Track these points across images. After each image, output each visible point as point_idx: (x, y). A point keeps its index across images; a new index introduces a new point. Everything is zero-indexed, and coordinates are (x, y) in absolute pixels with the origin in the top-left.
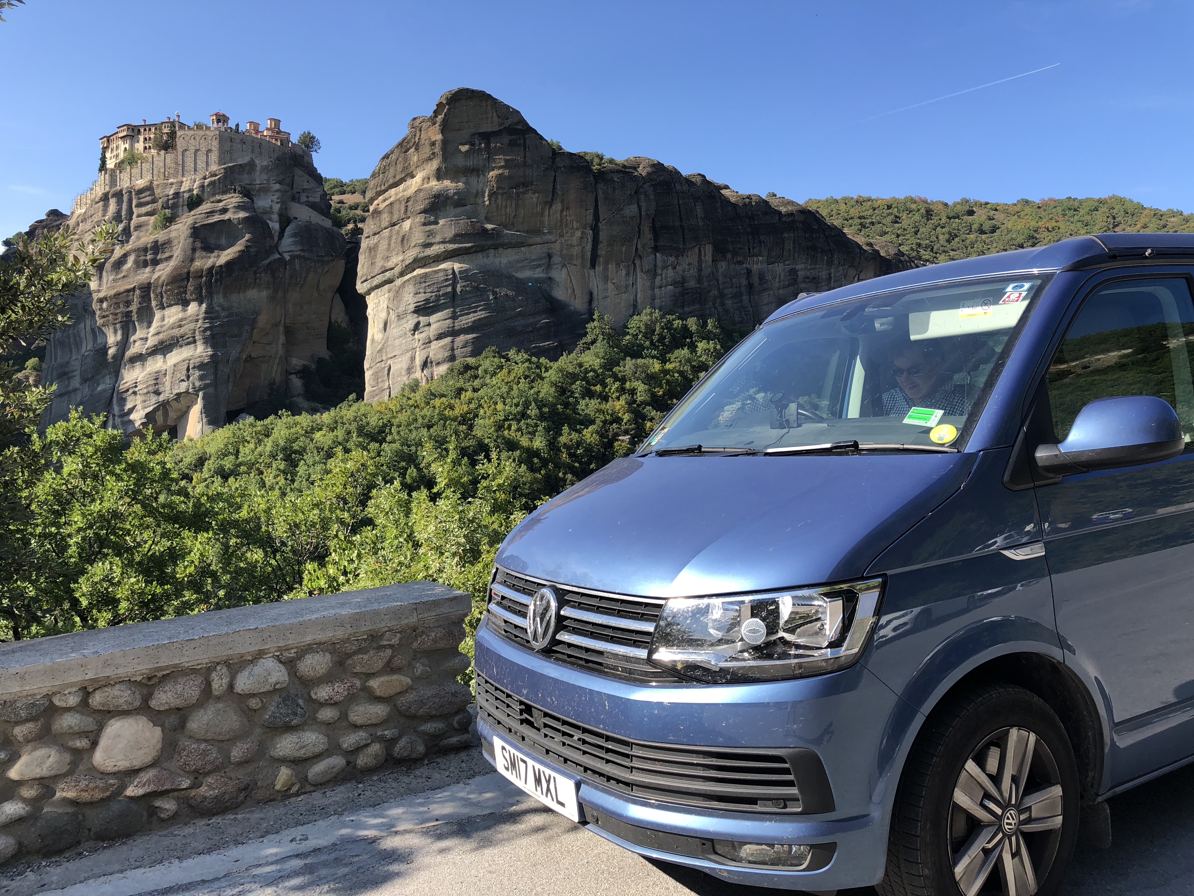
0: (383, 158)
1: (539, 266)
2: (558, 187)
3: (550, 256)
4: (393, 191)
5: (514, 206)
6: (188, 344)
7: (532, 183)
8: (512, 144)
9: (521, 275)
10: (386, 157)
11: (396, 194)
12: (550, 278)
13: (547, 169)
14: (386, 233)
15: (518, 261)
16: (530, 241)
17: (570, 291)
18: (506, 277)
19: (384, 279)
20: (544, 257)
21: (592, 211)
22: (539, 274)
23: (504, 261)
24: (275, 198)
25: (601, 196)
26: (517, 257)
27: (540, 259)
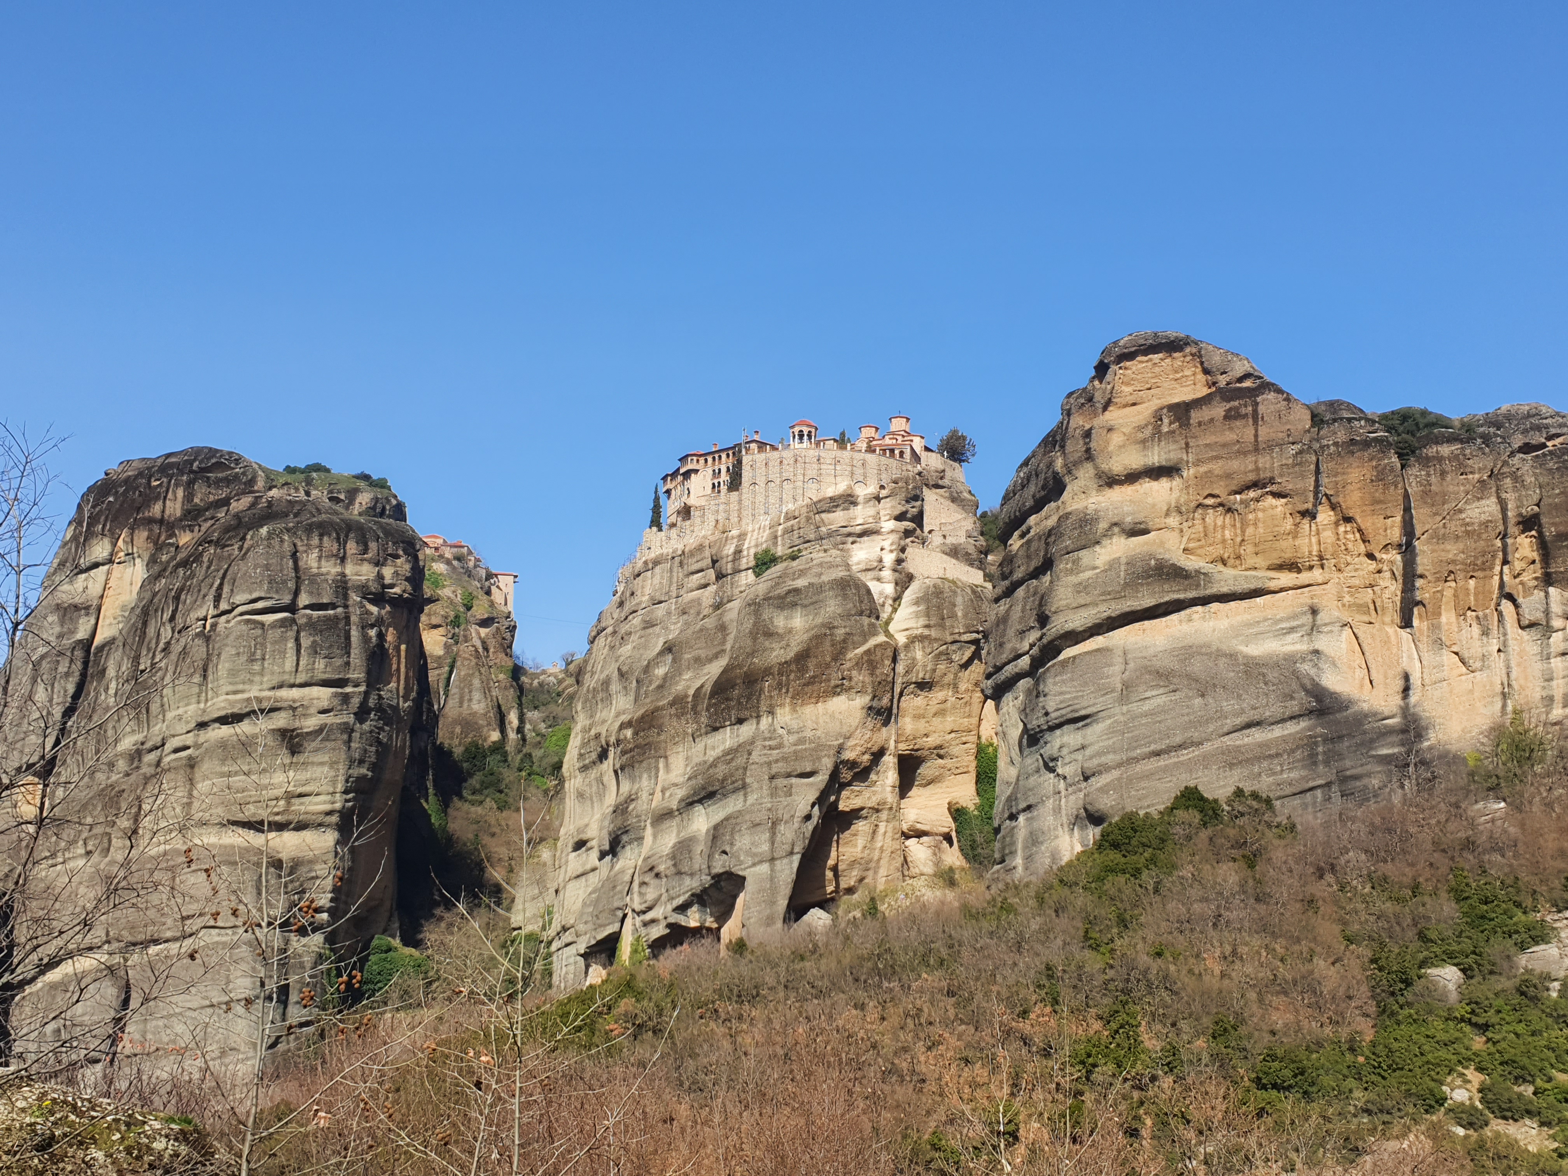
0: (1021, 466)
1: (1292, 630)
2: (1324, 480)
3: (1314, 612)
4: (1032, 520)
5: (1238, 525)
6: (736, 791)
7: (1272, 481)
8: (1230, 416)
9: (1256, 650)
10: (1026, 463)
11: (1037, 524)
12: (1316, 652)
13: (1301, 452)
14: (1020, 592)
15: (1249, 625)
16: (1273, 585)
17: (1362, 673)
18: (1225, 655)
19: (1017, 670)
20: (1304, 613)
21: (1398, 519)
22: (1294, 644)
23: (1223, 624)
24: (887, 544)
25: (1413, 489)
26: (1247, 617)
27: (1295, 617)
